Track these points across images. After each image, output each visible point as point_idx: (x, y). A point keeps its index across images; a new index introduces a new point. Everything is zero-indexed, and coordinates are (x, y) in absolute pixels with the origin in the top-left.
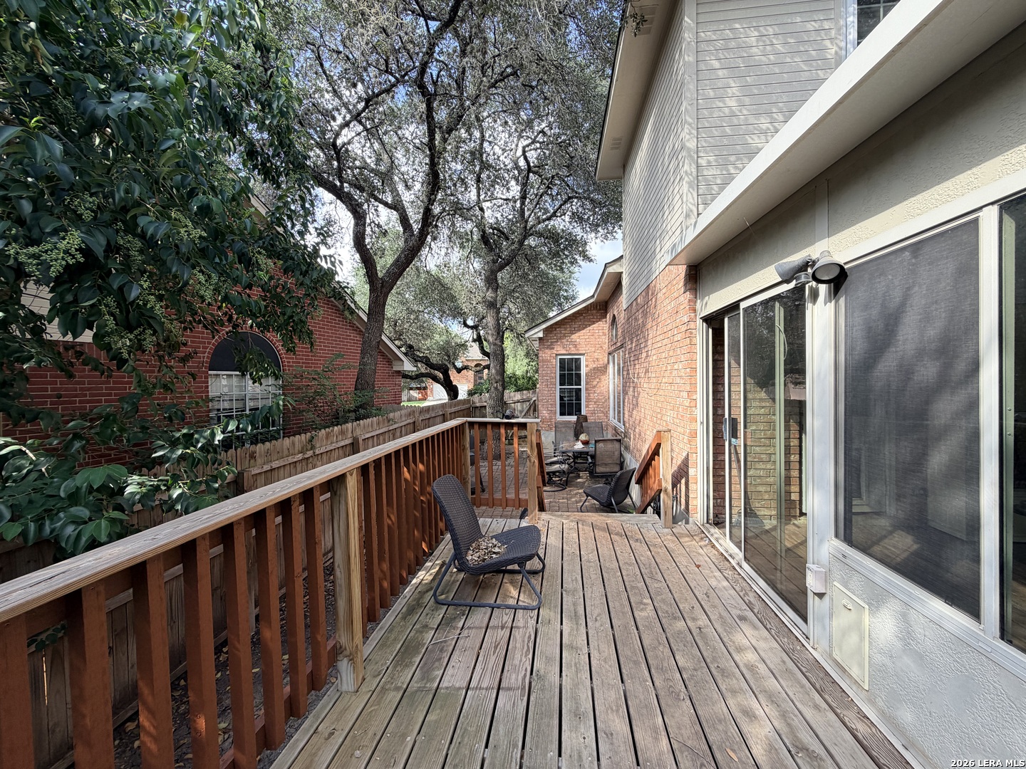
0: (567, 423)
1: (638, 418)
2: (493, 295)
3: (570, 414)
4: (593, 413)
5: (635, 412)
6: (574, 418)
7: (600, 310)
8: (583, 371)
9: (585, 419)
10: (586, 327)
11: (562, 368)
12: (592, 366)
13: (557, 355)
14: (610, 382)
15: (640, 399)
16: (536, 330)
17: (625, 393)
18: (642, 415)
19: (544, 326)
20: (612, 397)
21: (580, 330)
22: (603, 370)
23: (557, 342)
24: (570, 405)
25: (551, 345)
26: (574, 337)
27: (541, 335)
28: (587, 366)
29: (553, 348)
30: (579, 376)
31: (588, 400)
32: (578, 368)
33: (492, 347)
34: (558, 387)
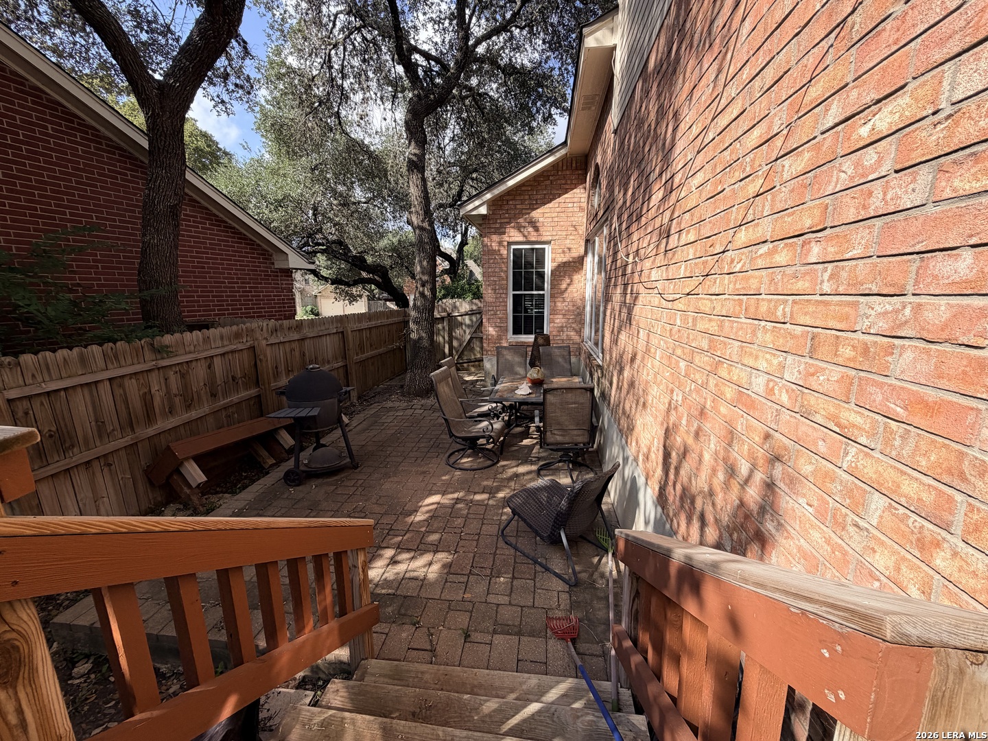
0: (523, 345)
1: (630, 349)
2: (417, 151)
3: (528, 332)
4: (561, 329)
5: (623, 337)
6: (530, 338)
7: (577, 169)
8: (548, 267)
9: (547, 340)
10: (554, 199)
11: (517, 264)
12: (562, 258)
13: (510, 244)
14: (586, 284)
15: (637, 310)
16: (477, 203)
17: (607, 298)
18: (641, 346)
19: (488, 196)
20: (588, 309)
21: (545, 204)
22: (576, 265)
23: (509, 223)
24: (529, 319)
25: (501, 227)
26: (536, 214)
27: (483, 210)
28: (553, 260)
29: (504, 233)
30: (541, 276)
31: (554, 312)
32: (541, 262)
33: (417, 231)
34: (511, 293)
